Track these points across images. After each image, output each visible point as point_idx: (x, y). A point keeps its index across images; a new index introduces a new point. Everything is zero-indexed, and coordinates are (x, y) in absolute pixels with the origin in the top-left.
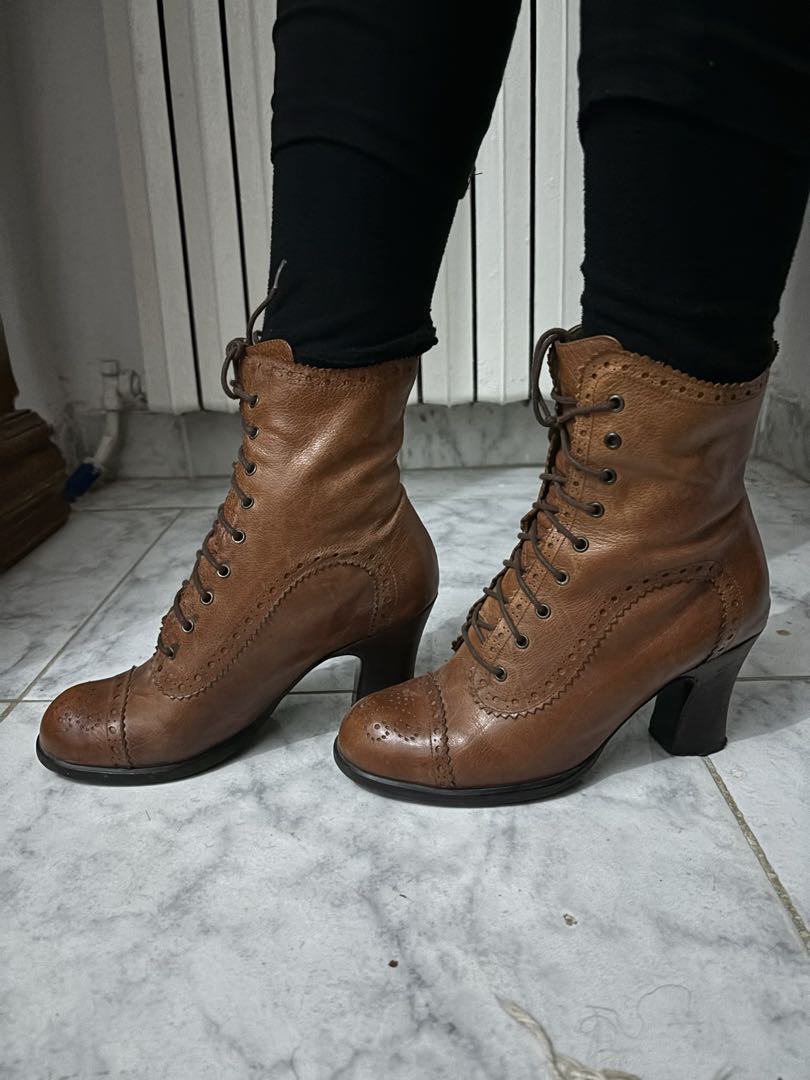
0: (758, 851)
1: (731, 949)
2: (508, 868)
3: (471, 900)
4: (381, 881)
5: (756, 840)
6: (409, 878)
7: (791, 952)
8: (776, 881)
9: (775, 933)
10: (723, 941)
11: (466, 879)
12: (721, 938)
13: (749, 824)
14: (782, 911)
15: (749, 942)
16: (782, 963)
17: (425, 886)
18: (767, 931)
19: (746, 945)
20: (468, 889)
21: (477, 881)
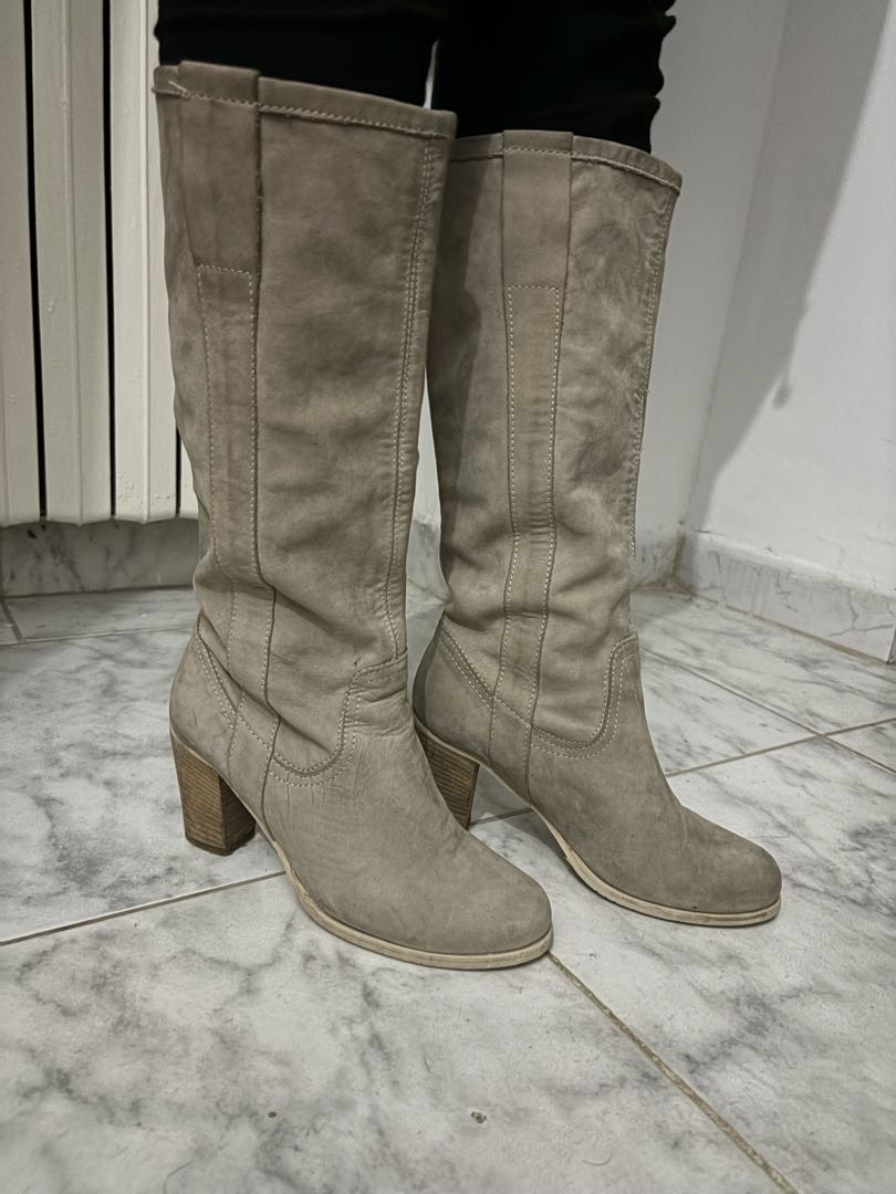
0: (587, 992)
1: (613, 1094)
2: (395, 1083)
3: (381, 1133)
5: (579, 982)
6: (305, 1132)
7: (654, 1079)
8: (611, 1015)
9: (636, 1066)
10: (603, 1089)
11: (362, 1110)
12: (602, 1086)
13: (569, 968)
14: (630, 1043)
15: (622, 1081)
16: (655, 1094)
17: (327, 1133)
18: (630, 1066)
19: (622, 1086)
20: (372, 1121)
21: (374, 1108)
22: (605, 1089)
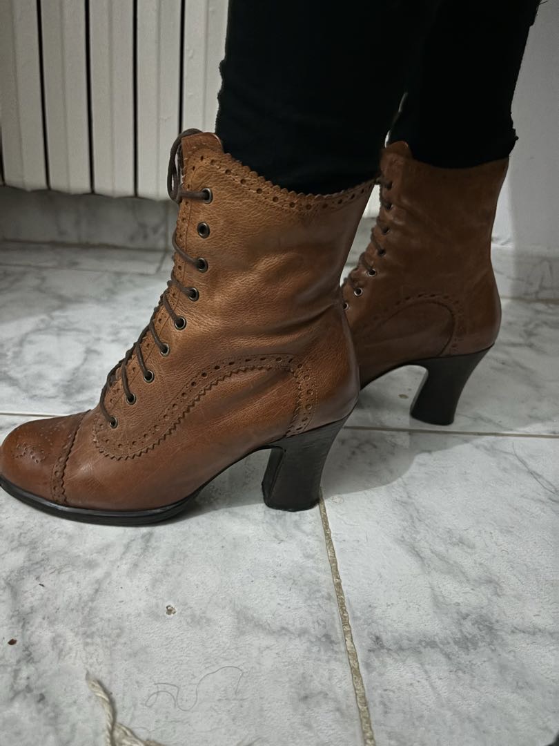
0: (333, 561)
1: (287, 638)
2: (136, 565)
3: (97, 591)
4: (29, 571)
5: (334, 552)
7: (332, 642)
8: (339, 585)
9: (325, 627)
11: (99, 573)
12: (283, 628)
13: (333, 539)
14: (335, 609)
15: (303, 632)
16: (322, 653)
17: (64, 577)
18: (319, 624)
19: (299, 636)
20: (98, 582)
21: (108, 574)
22: (284, 632)
